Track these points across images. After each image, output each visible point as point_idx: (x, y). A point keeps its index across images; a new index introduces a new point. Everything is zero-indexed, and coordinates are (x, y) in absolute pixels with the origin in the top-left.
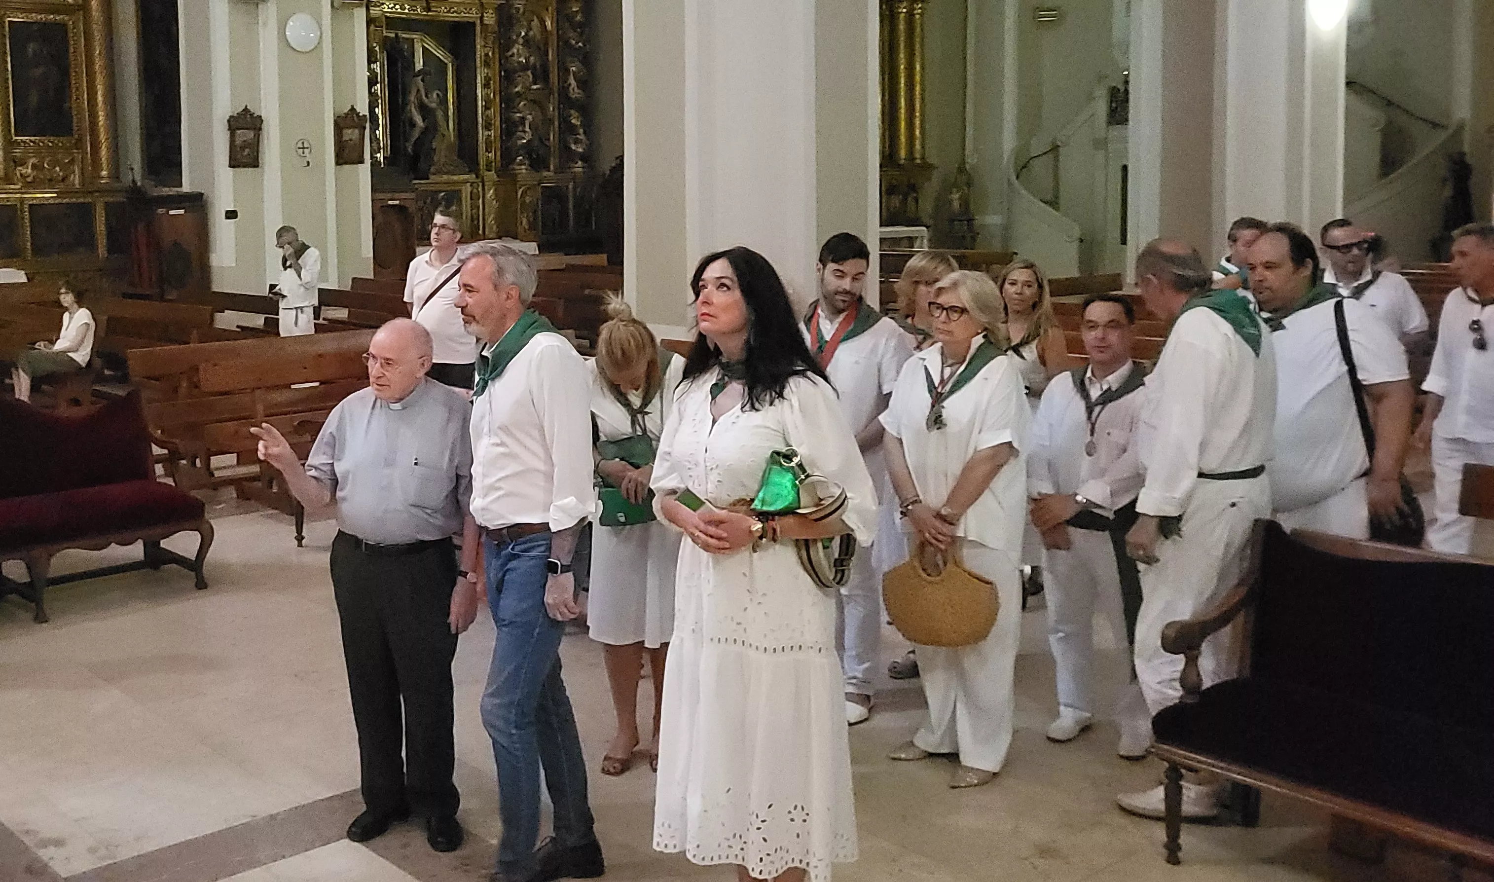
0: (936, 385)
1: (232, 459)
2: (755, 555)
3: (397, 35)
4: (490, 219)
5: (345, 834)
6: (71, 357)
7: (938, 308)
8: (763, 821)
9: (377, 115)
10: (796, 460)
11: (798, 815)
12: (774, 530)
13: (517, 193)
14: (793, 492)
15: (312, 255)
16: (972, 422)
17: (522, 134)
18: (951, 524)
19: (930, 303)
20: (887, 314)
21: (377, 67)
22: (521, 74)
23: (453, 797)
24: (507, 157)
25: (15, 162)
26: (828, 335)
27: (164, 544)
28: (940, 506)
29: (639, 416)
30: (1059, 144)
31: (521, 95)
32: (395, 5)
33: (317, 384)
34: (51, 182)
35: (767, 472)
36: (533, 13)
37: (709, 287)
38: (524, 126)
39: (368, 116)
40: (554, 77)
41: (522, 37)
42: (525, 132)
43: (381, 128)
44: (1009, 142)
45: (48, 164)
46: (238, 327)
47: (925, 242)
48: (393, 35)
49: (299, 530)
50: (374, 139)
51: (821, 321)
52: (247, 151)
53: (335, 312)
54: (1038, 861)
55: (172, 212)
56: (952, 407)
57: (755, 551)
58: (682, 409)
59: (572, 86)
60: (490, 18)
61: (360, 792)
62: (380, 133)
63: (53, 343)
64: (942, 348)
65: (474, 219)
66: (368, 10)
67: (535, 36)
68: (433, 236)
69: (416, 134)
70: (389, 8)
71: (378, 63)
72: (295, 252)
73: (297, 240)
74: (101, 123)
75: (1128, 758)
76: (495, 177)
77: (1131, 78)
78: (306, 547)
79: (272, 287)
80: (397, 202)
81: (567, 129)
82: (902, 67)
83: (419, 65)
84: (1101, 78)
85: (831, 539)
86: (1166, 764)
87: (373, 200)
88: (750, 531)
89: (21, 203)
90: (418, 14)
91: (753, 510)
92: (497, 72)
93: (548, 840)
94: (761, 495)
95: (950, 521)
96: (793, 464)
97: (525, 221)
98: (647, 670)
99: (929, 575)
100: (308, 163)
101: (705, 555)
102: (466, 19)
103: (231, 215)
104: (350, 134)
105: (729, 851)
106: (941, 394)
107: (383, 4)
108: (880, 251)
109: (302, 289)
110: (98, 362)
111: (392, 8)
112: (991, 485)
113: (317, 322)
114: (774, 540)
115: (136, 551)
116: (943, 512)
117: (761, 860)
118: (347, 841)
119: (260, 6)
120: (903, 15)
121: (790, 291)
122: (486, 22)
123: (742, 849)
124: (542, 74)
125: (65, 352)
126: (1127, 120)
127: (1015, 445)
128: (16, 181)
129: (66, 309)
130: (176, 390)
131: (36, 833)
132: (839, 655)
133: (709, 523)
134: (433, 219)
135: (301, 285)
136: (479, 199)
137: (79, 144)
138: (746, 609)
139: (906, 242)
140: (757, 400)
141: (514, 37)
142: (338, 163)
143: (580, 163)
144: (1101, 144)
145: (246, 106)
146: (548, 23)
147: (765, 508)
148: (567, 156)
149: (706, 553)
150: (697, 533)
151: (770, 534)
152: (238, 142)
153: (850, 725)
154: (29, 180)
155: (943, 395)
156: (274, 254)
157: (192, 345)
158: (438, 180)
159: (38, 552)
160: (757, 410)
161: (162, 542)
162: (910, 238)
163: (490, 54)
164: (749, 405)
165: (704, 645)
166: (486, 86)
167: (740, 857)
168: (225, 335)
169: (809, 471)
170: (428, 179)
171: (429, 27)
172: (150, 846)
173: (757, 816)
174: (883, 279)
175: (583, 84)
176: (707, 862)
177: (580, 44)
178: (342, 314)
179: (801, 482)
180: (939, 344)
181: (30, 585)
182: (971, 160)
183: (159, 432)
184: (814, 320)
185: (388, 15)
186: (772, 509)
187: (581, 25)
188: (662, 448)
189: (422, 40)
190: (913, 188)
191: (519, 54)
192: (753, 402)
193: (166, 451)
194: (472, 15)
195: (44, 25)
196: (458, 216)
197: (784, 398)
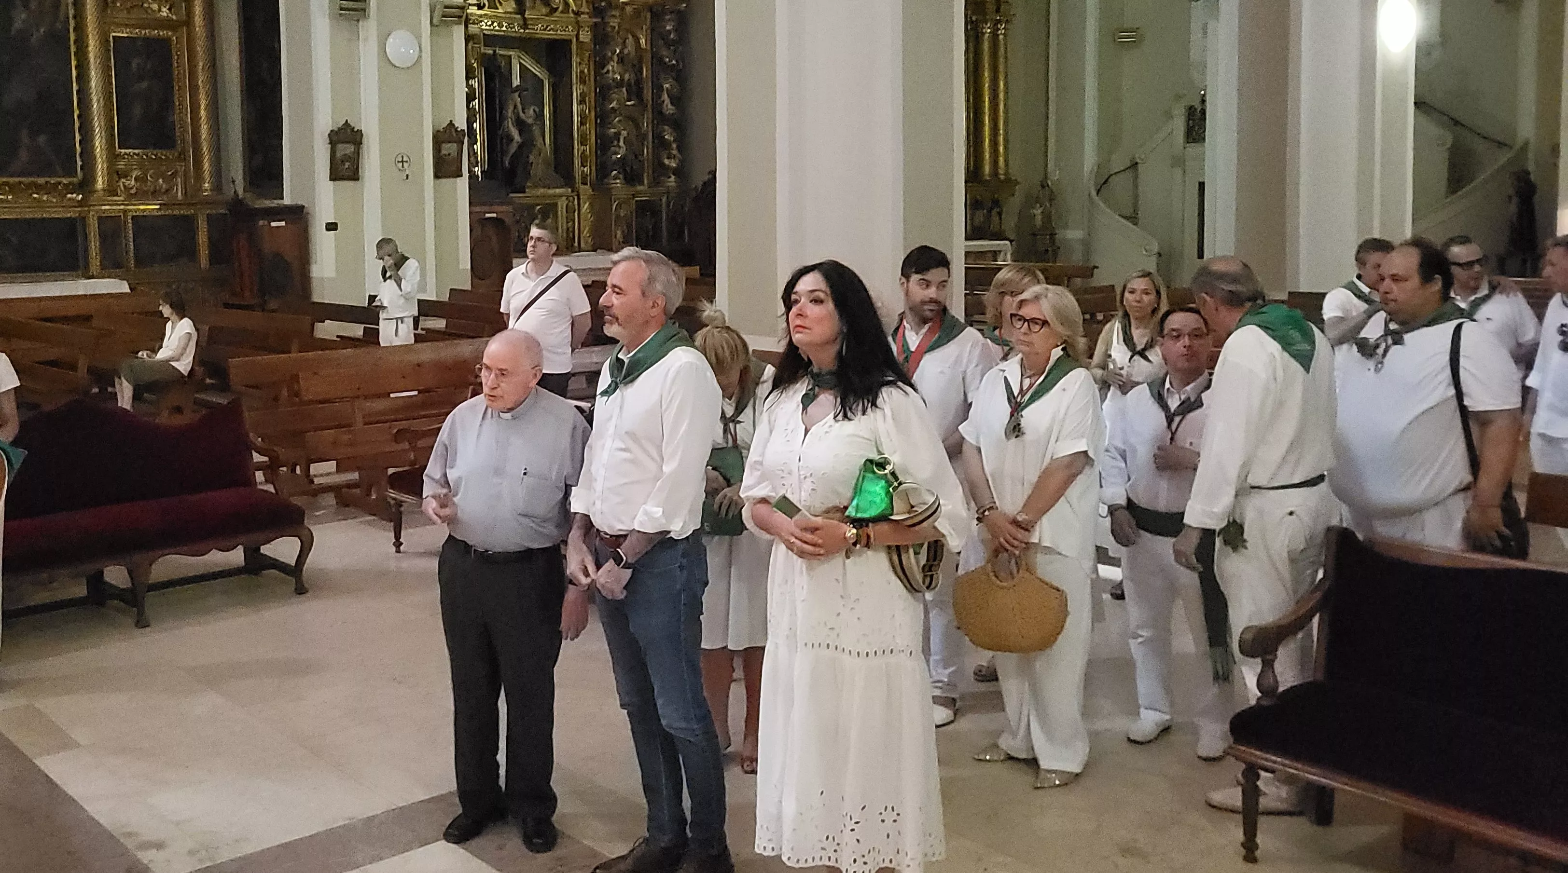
0: (1016, 395)
1: (331, 466)
2: (848, 561)
3: (495, 51)
4: (586, 233)
5: (442, 835)
6: (173, 367)
7: (1020, 320)
8: (857, 823)
9: (476, 130)
10: (889, 468)
11: (890, 816)
12: (868, 537)
13: (612, 206)
14: (886, 499)
15: (411, 265)
16: (1050, 431)
17: (617, 150)
18: (1027, 530)
19: (1012, 315)
20: (971, 326)
21: (475, 83)
22: (616, 90)
23: (550, 800)
24: (603, 171)
25: (118, 174)
26: (913, 346)
27: (265, 550)
28: (1016, 513)
29: (731, 425)
30: (1138, 161)
31: (616, 110)
32: (493, 23)
33: (416, 393)
34: (155, 194)
35: (861, 479)
36: (627, 31)
37: (803, 300)
38: (619, 141)
39: (466, 131)
40: (648, 94)
41: (618, 55)
42: (620, 147)
43: (479, 143)
44: (1089, 159)
45: (151, 176)
46: (338, 336)
47: (1009, 256)
48: (491, 52)
49: (398, 536)
50: (472, 154)
51: (906, 332)
52: (347, 165)
53: (435, 322)
54: (1121, 861)
55: (273, 224)
56: (1031, 416)
57: (848, 557)
58: (773, 419)
59: (665, 103)
60: (586, 36)
61: (457, 795)
62: (477, 147)
63: (155, 351)
64: (1022, 359)
65: (570, 231)
66: (466, 27)
67: (629, 54)
68: (529, 249)
69: (513, 148)
70: (486, 25)
71: (476, 79)
72: (395, 264)
73: (398, 252)
74: (203, 137)
75: (1206, 759)
76: (591, 190)
77: (1208, 98)
78: (405, 552)
79: (372, 298)
80: (494, 215)
81: (661, 144)
82: (987, 85)
83: (516, 82)
84: (1178, 97)
85: (922, 545)
86: (1243, 766)
87: (470, 213)
88: (845, 538)
89: (124, 214)
90: (515, 32)
91: (848, 517)
92: (593, 89)
93: (641, 840)
94: (855, 503)
95: (1026, 527)
96: (886, 472)
97: (619, 233)
98: (739, 673)
99: (1001, 581)
100: (407, 176)
101: (798, 562)
102: (563, 37)
103: (332, 227)
104: (449, 149)
105: (823, 853)
106: (1020, 404)
107: (481, 22)
108: (966, 264)
109: (402, 300)
110: (199, 370)
111: (490, 26)
112: (1066, 493)
113: (416, 332)
114: (868, 545)
115: (237, 557)
116: (1019, 518)
117: (855, 861)
118: (443, 842)
119: (361, 23)
120: (987, 35)
121: (878, 304)
122: (581, 39)
123: (835, 851)
124: (635, 90)
125: (168, 361)
126: (1204, 139)
127: (1091, 454)
128: (119, 192)
129: (168, 319)
130: (276, 399)
131: (136, 834)
132: (925, 658)
133: (805, 529)
134: (529, 232)
135: (402, 295)
136: (574, 212)
137: (182, 157)
138: (839, 614)
139: (990, 255)
140: (850, 409)
141: (610, 54)
142: (437, 176)
143: (673, 177)
144: (1179, 162)
145: (347, 121)
146: (643, 41)
147: (859, 515)
148: (660, 170)
149: (800, 560)
150: (793, 540)
151: (864, 541)
152: (338, 155)
153: (937, 727)
154: (133, 191)
155: (1023, 405)
156: (374, 265)
157: (292, 355)
158: (535, 194)
159: (137, 557)
160: (850, 420)
161: (262, 547)
162: (995, 252)
163: (586, 71)
164: (841, 414)
165: (799, 650)
166: (581, 102)
167: (833, 859)
168: (325, 345)
169: (901, 479)
170: (524, 192)
171: (524, 44)
172: (249, 849)
173: (851, 819)
174: (968, 292)
175: (676, 101)
176: (802, 865)
177: (674, 62)
178: (440, 324)
179: (895, 489)
180: (1020, 356)
181: (133, 591)
182: (1054, 175)
183: (260, 439)
184: (901, 330)
185: (486, 32)
186: (866, 515)
187: (674, 43)
188: (752, 457)
189: (519, 57)
190: (996, 203)
191: (614, 70)
192: (845, 412)
193: (266, 459)
194: (568, 33)
195: (146, 39)
196: (554, 230)
197: (876, 407)
